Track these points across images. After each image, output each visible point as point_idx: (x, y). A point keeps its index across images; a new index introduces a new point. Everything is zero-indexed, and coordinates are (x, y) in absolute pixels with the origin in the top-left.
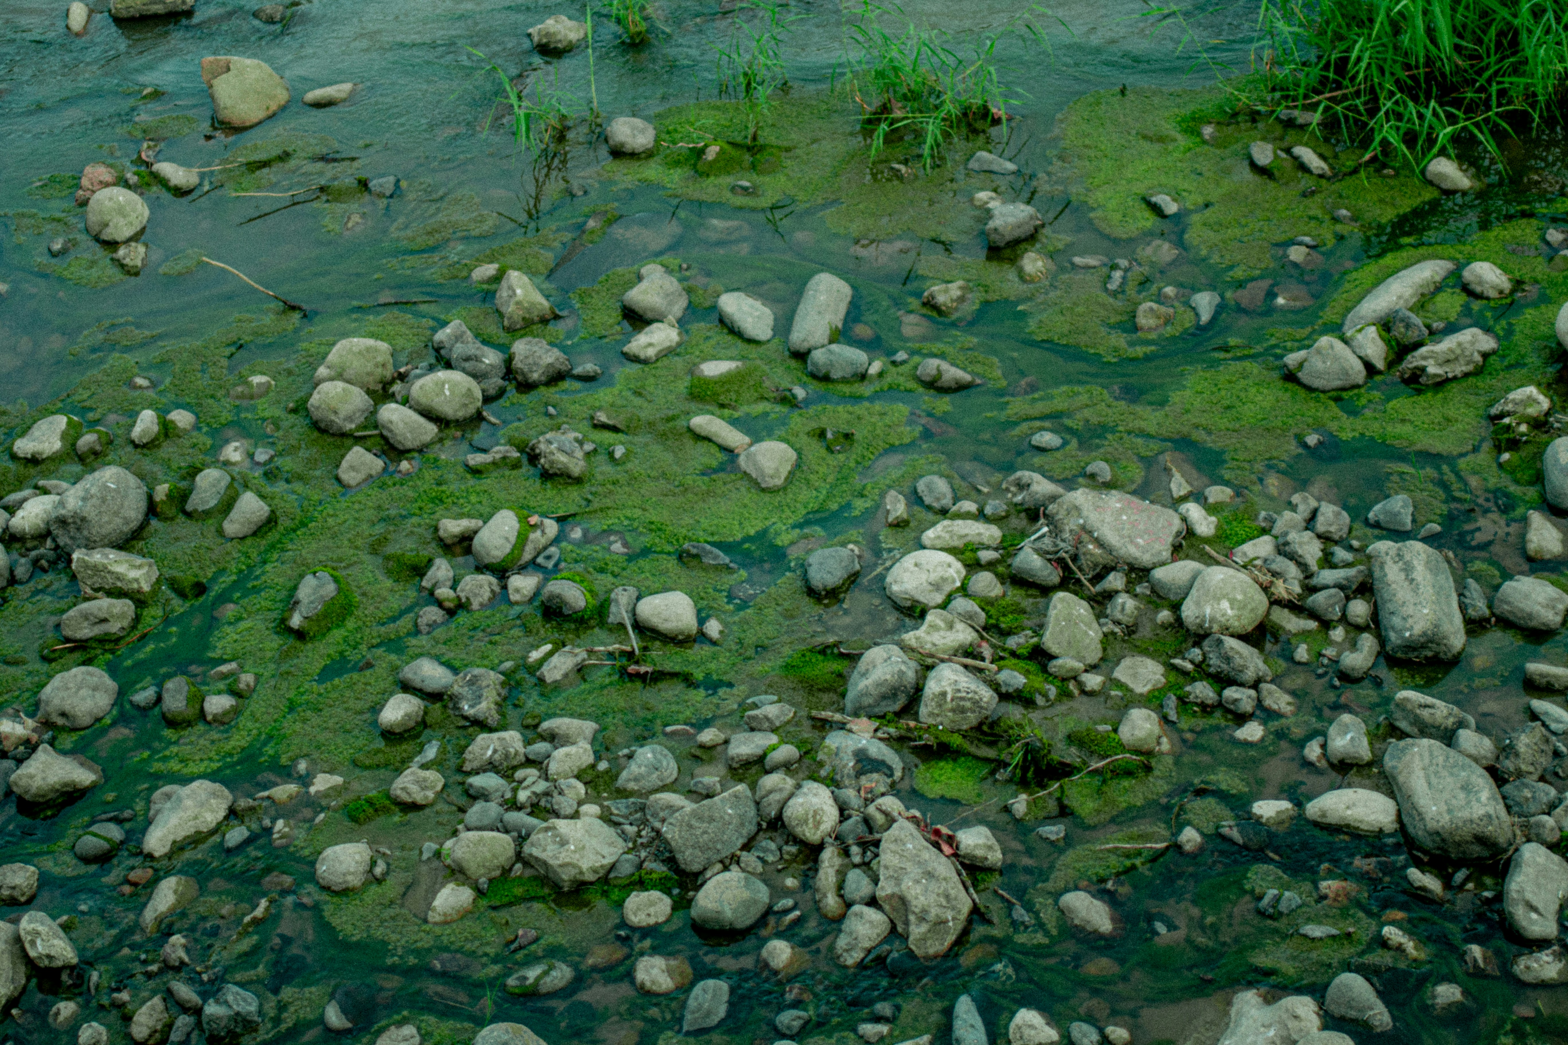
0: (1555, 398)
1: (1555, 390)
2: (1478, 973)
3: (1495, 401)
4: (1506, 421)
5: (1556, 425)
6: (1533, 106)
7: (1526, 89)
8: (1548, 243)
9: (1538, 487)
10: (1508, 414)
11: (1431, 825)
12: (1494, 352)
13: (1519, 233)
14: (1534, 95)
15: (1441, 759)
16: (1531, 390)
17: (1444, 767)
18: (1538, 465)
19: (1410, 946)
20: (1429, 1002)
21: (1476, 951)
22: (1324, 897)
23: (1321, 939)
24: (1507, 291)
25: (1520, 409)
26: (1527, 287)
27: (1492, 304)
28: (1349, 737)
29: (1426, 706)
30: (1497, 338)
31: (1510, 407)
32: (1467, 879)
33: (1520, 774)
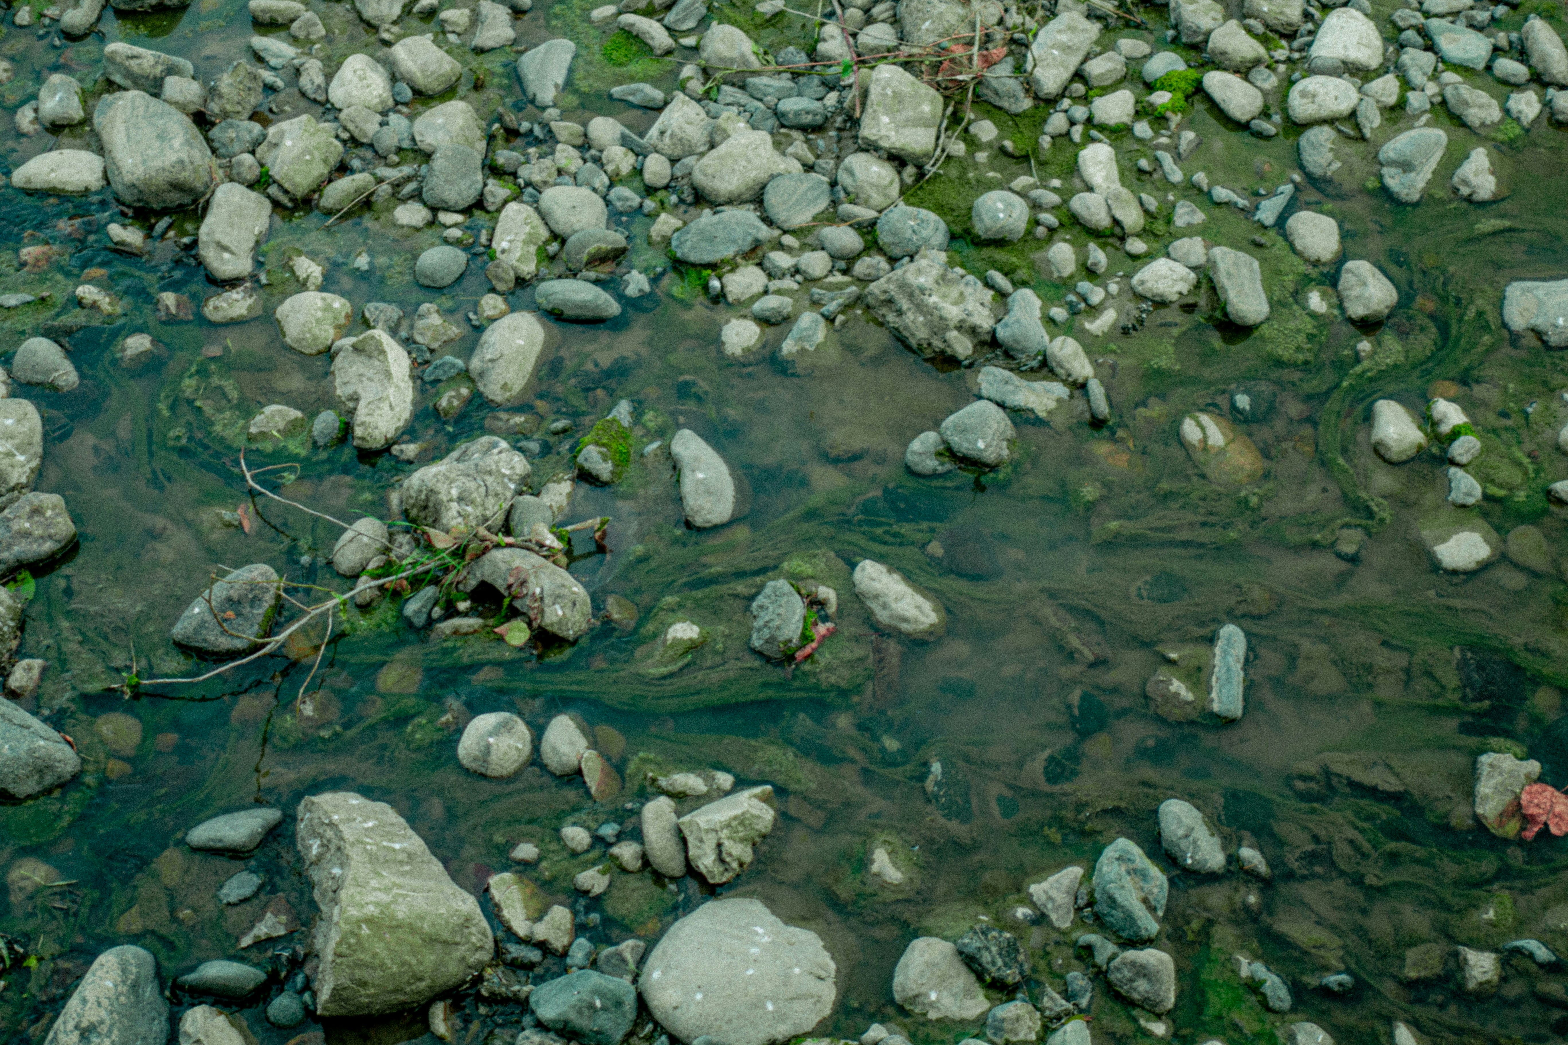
2: (172, 321)
11: (128, 178)
15: (141, 111)
17: (144, 118)
19: (105, 302)
20: (119, 355)
21: (169, 299)
22: (24, 264)
23: (16, 307)
28: (57, 98)
29: (133, 57)
32: (170, 227)
33: (226, 115)
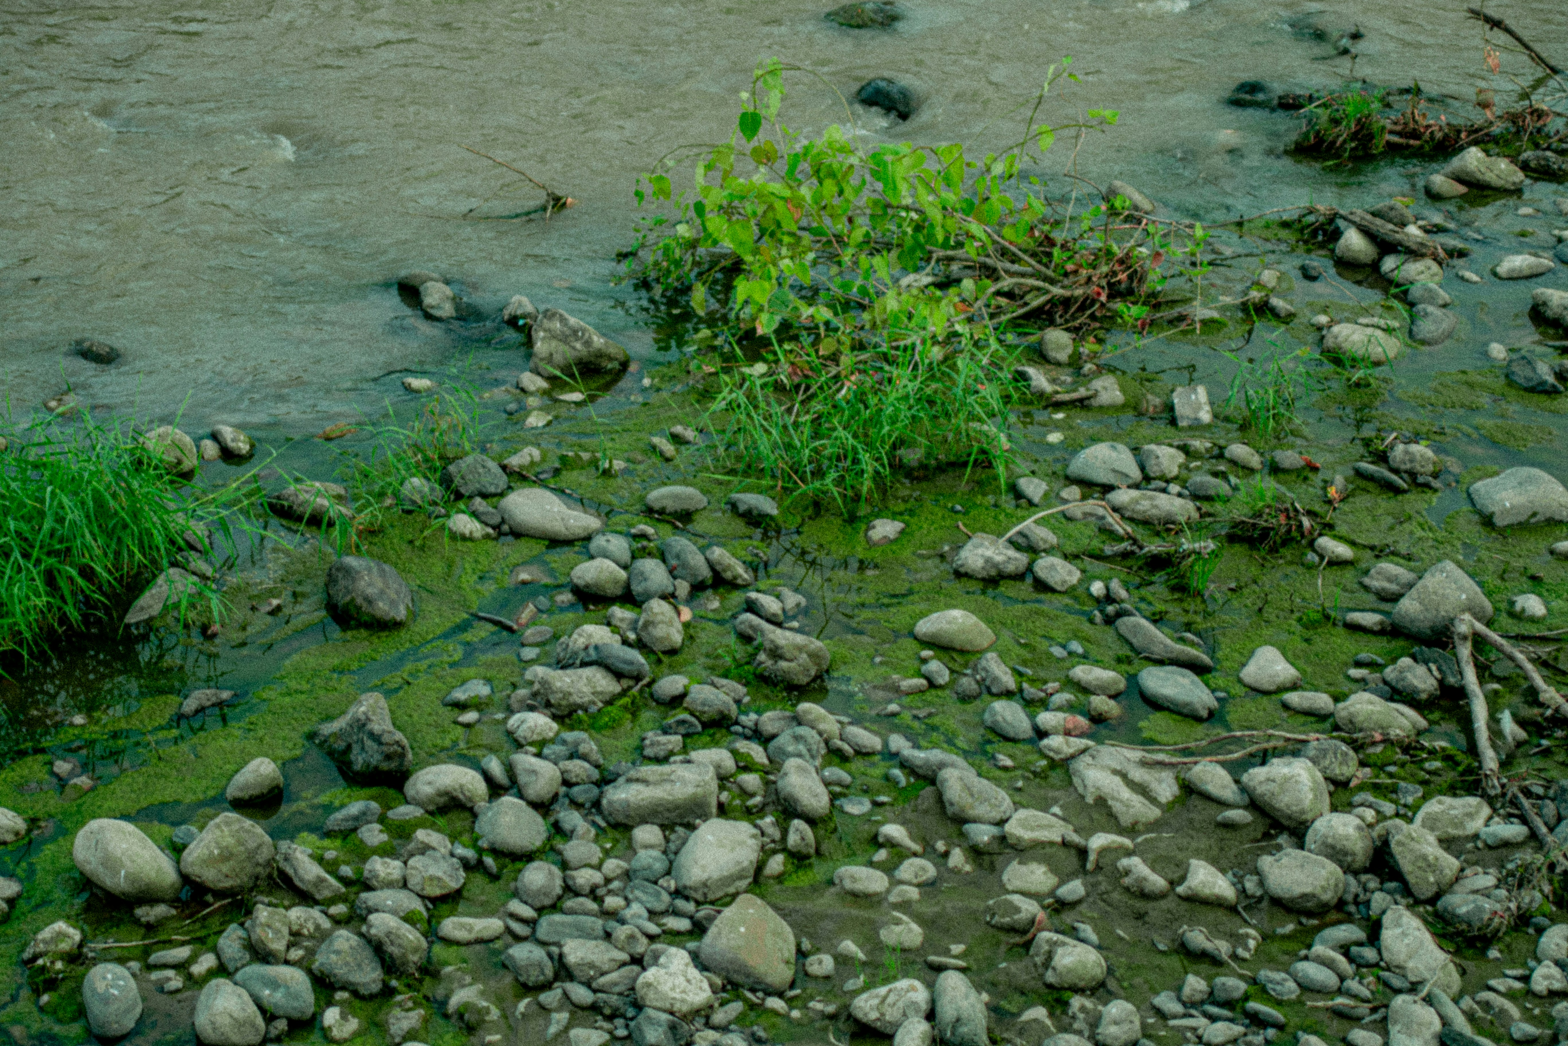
0: (86, 927)
1: (85, 920)
3: (26, 945)
4: (40, 962)
5: (91, 955)
6: (21, 644)
7: (10, 629)
8: (57, 775)
9: (82, 1022)
10: (41, 955)
12: (19, 895)
13: (26, 772)
14: (20, 633)
16: (61, 925)
18: (79, 999)
24: (23, 832)
25: (52, 947)
26: (43, 824)
27: (10, 847)
30: (20, 881)
31: (42, 947)
